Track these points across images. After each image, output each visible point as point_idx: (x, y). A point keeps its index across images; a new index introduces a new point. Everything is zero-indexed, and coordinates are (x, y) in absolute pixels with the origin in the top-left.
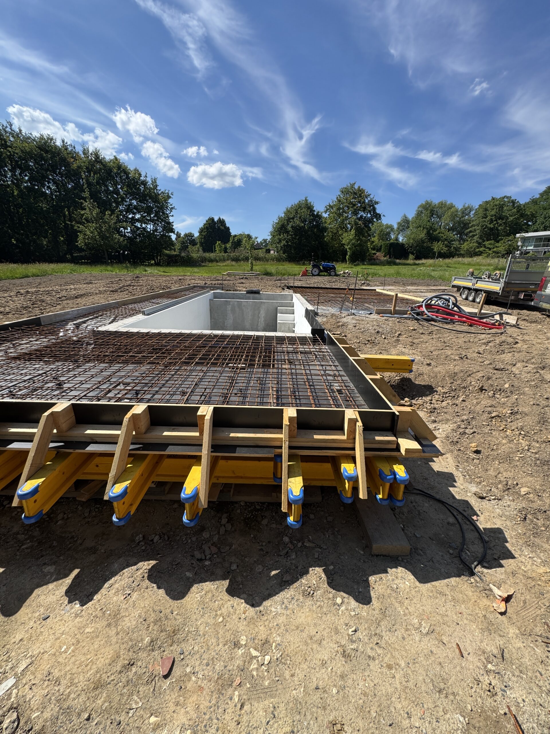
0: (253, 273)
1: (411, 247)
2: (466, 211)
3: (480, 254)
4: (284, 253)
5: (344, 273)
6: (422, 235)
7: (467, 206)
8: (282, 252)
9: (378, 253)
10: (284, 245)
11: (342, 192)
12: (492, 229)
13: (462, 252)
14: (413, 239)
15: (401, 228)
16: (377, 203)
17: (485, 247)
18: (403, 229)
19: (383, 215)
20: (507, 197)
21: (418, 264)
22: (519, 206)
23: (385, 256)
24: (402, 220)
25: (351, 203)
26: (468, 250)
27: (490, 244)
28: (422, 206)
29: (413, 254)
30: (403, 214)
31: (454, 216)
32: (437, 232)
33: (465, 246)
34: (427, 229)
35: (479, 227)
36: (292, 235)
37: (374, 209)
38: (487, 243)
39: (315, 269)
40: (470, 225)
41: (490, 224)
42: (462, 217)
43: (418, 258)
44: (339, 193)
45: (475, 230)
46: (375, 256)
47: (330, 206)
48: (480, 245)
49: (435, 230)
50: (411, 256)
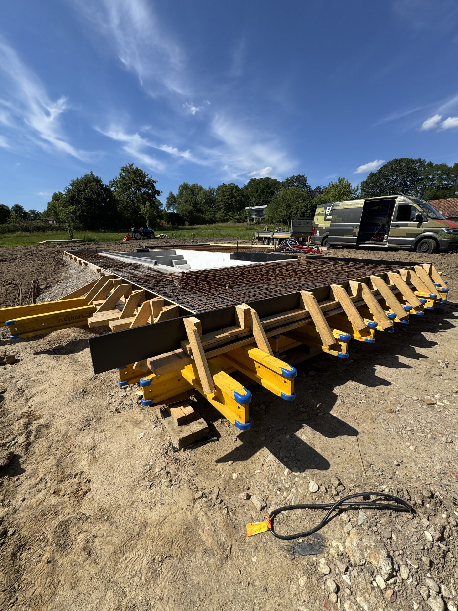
0: (76, 241)
1: (185, 216)
2: (211, 191)
3: (227, 221)
4: (81, 222)
5: (161, 236)
6: (191, 208)
7: (211, 188)
8: (78, 221)
9: (162, 221)
10: (80, 215)
11: (124, 171)
12: (230, 204)
13: (217, 219)
14: (185, 210)
15: (170, 202)
16: (155, 182)
17: (229, 216)
18: (172, 203)
19: (162, 192)
20: (233, 184)
21: (195, 229)
22: (240, 190)
23: (168, 224)
24: (169, 196)
25: (133, 180)
26: (220, 218)
27: (232, 214)
28: (181, 186)
29: (188, 221)
30: (169, 192)
31: (205, 193)
32: (199, 205)
33: (218, 216)
34: (193, 203)
35: (223, 203)
36: (86, 206)
37: (153, 186)
38: (230, 213)
39: (137, 234)
40: (217, 201)
41: (228, 201)
42: (210, 196)
43: (192, 224)
44: (121, 171)
45: (220, 205)
46: (161, 224)
47: (114, 181)
48: (226, 214)
49: (198, 204)
50: (187, 223)
